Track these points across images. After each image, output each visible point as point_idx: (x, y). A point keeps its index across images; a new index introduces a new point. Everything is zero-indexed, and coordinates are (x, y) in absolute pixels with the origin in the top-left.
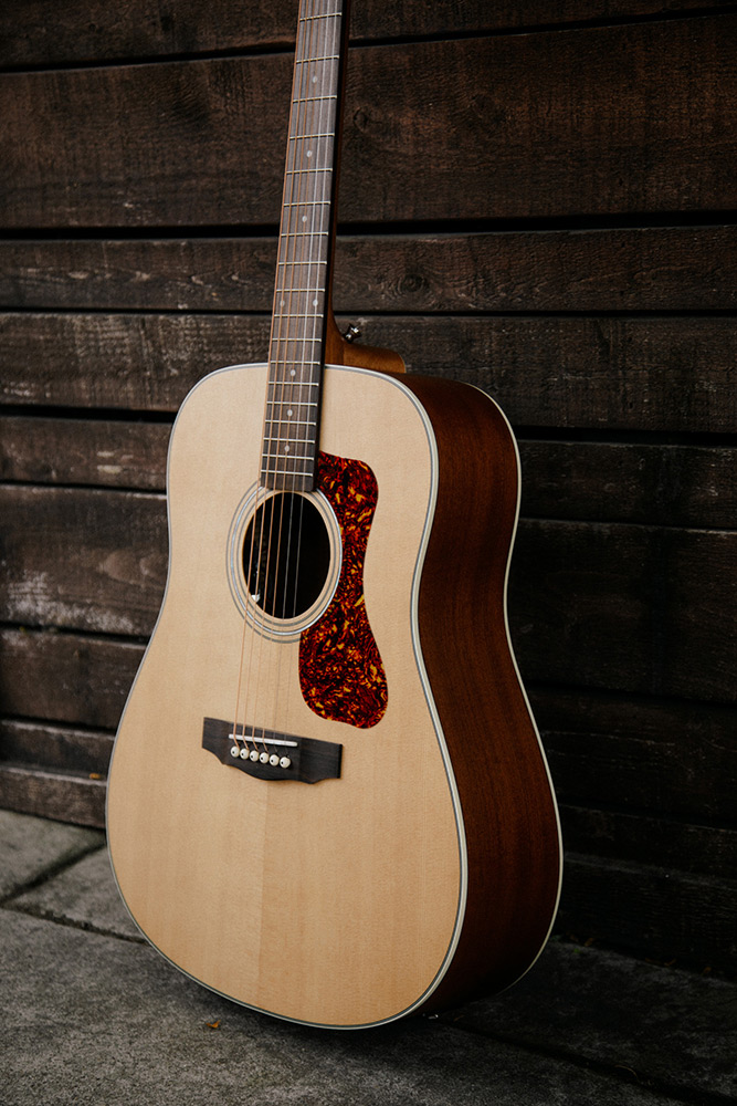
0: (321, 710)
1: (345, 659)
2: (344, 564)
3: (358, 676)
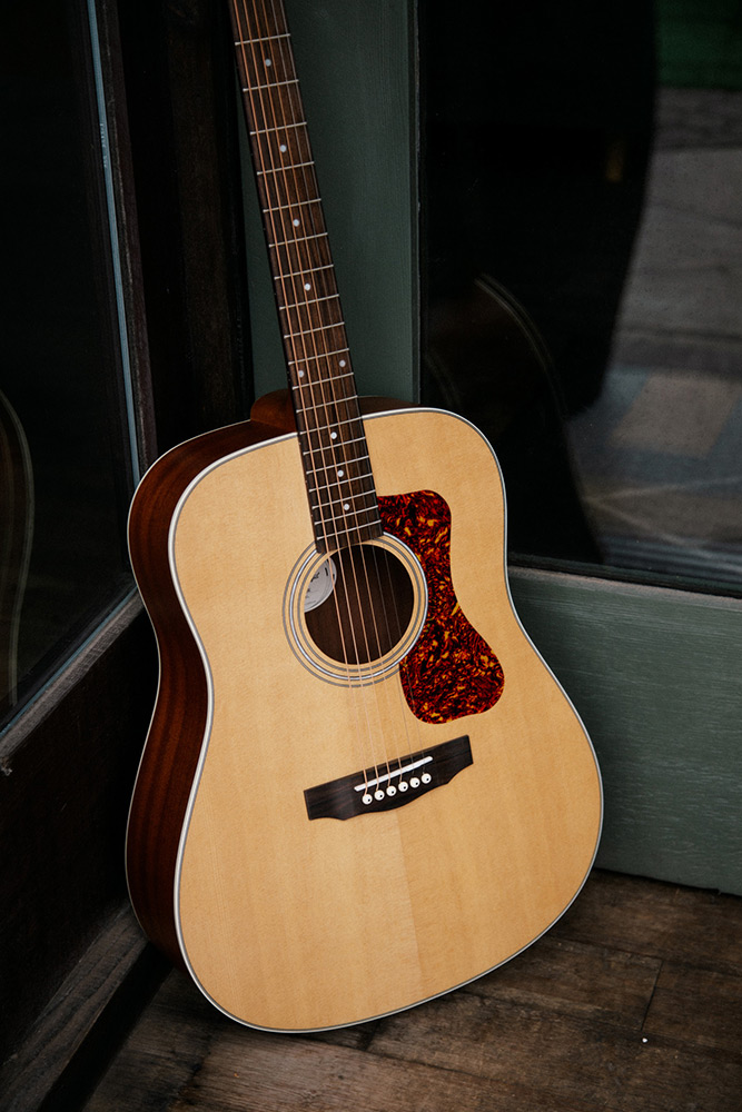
0: (439, 717)
1: (453, 663)
2: (429, 585)
3: (469, 672)
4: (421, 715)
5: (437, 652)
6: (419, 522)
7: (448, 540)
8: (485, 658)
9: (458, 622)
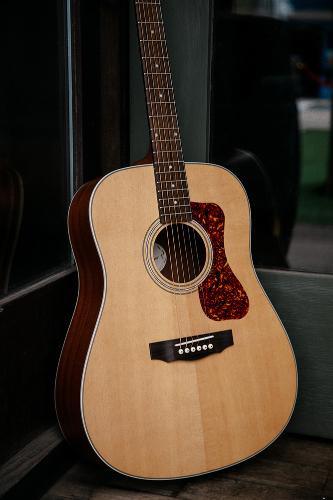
0: (217, 318)
1: (224, 291)
2: (214, 250)
3: (232, 297)
5: (217, 284)
6: (209, 218)
7: (223, 229)
8: (240, 291)
9: (227, 271)
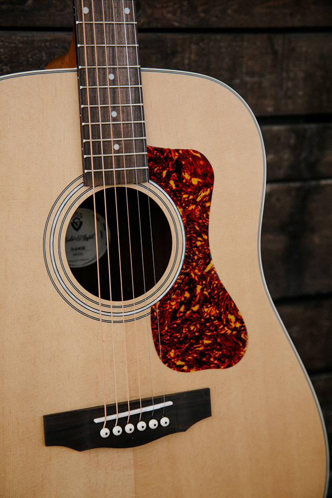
0: (183, 366)
1: (202, 317)
2: (187, 239)
3: (216, 328)
4: (166, 361)
5: (188, 303)
6: (184, 178)
7: (210, 200)
8: (232, 318)
9: (211, 279)
